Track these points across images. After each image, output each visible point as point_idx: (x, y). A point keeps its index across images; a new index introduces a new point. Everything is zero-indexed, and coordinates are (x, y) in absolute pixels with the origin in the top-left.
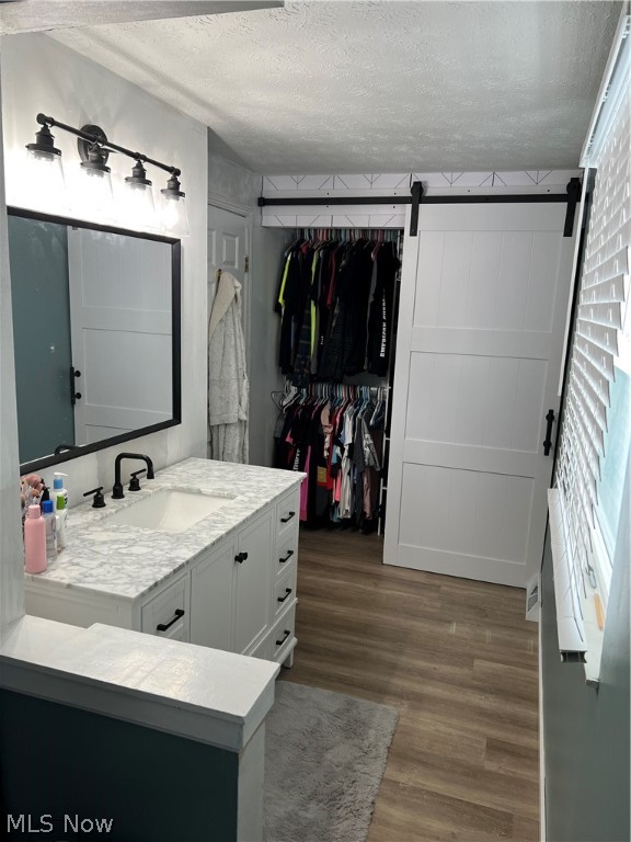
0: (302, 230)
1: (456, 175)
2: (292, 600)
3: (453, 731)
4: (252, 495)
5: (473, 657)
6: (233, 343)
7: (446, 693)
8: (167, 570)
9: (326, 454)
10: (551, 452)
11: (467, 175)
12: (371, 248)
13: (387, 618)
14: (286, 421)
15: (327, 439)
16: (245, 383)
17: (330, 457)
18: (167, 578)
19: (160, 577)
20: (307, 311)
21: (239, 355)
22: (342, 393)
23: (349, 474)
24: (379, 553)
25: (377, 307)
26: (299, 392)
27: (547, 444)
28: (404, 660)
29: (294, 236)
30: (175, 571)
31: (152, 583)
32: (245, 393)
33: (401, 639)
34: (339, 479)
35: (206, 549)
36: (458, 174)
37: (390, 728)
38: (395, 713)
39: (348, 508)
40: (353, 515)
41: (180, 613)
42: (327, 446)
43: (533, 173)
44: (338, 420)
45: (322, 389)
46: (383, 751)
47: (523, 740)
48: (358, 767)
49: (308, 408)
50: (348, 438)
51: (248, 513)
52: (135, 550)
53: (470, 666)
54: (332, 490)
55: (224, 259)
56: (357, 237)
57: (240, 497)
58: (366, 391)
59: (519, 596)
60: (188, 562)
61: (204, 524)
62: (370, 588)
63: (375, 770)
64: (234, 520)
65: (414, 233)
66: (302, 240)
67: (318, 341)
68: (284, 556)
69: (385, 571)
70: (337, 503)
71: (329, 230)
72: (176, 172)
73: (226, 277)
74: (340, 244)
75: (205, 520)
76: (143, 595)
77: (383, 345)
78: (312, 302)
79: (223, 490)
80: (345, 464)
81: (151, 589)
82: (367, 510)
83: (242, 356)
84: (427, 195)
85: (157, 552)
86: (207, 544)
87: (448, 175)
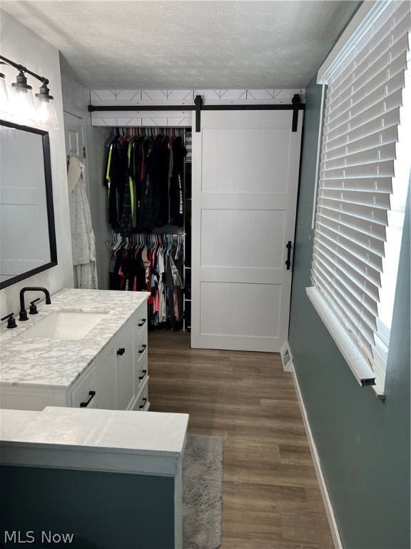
0: (117, 128)
1: (223, 91)
2: (147, 378)
3: (259, 445)
4: (120, 309)
5: (259, 398)
6: (82, 207)
7: (248, 422)
8: (84, 365)
9: (147, 281)
10: (291, 267)
11: (230, 91)
12: (166, 141)
13: (202, 381)
14: (117, 261)
15: (147, 271)
16: (92, 235)
17: (150, 283)
18: (85, 369)
19: (81, 370)
20: (127, 185)
21: (87, 215)
22: (154, 239)
23: (163, 293)
24: (187, 342)
25: (174, 180)
26: (124, 240)
27: (288, 263)
28: (217, 406)
29: (112, 133)
30: (89, 365)
31: (76, 374)
32: (93, 242)
33: (213, 393)
34: (157, 296)
35: (104, 347)
36: (224, 91)
37: (220, 449)
38: (221, 439)
39: (164, 315)
40: (168, 319)
41: (92, 393)
42: (147, 275)
43: (271, 91)
44: (153, 258)
45: (140, 238)
46: (219, 464)
47: (300, 443)
48: (206, 477)
49: (132, 251)
50: (161, 269)
51: (123, 322)
52: (53, 353)
53: (259, 404)
54: (153, 304)
55: (70, 148)
56: (156, 134)
57: (112, 312)
58: (170, 238)
59: (276, 357)
60: (95, 357)
61: (96, 331)
62: (186, 364)
63: (217, 477)
64: (115, 327)
65: (198, 129)
66: (118, 135)
67: (136, 204)
68: (141, 349)
69: (192, 352)
70: (157, 312)
71: (136, 129)
72: (46, 82)
73: (73, 160)
74: (145, 138)
75: (94, 329)
76: (73, 383)
77: (181, 206)
78: (130, 178)
79: (98, 308)
80: (161, 287)
81: (77, 378)
82: (177, 315)
83: (89, 216)
84: (205, 104)
85: (70, 354)
86: (104, 344)
87: (218, 91)
